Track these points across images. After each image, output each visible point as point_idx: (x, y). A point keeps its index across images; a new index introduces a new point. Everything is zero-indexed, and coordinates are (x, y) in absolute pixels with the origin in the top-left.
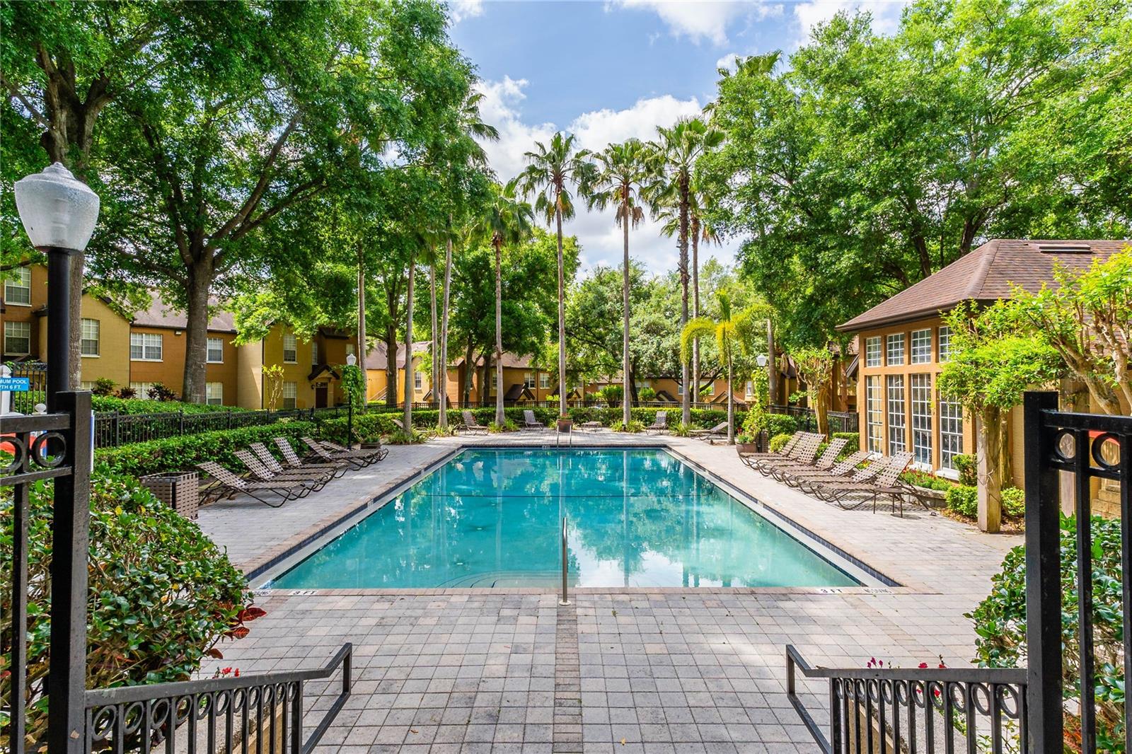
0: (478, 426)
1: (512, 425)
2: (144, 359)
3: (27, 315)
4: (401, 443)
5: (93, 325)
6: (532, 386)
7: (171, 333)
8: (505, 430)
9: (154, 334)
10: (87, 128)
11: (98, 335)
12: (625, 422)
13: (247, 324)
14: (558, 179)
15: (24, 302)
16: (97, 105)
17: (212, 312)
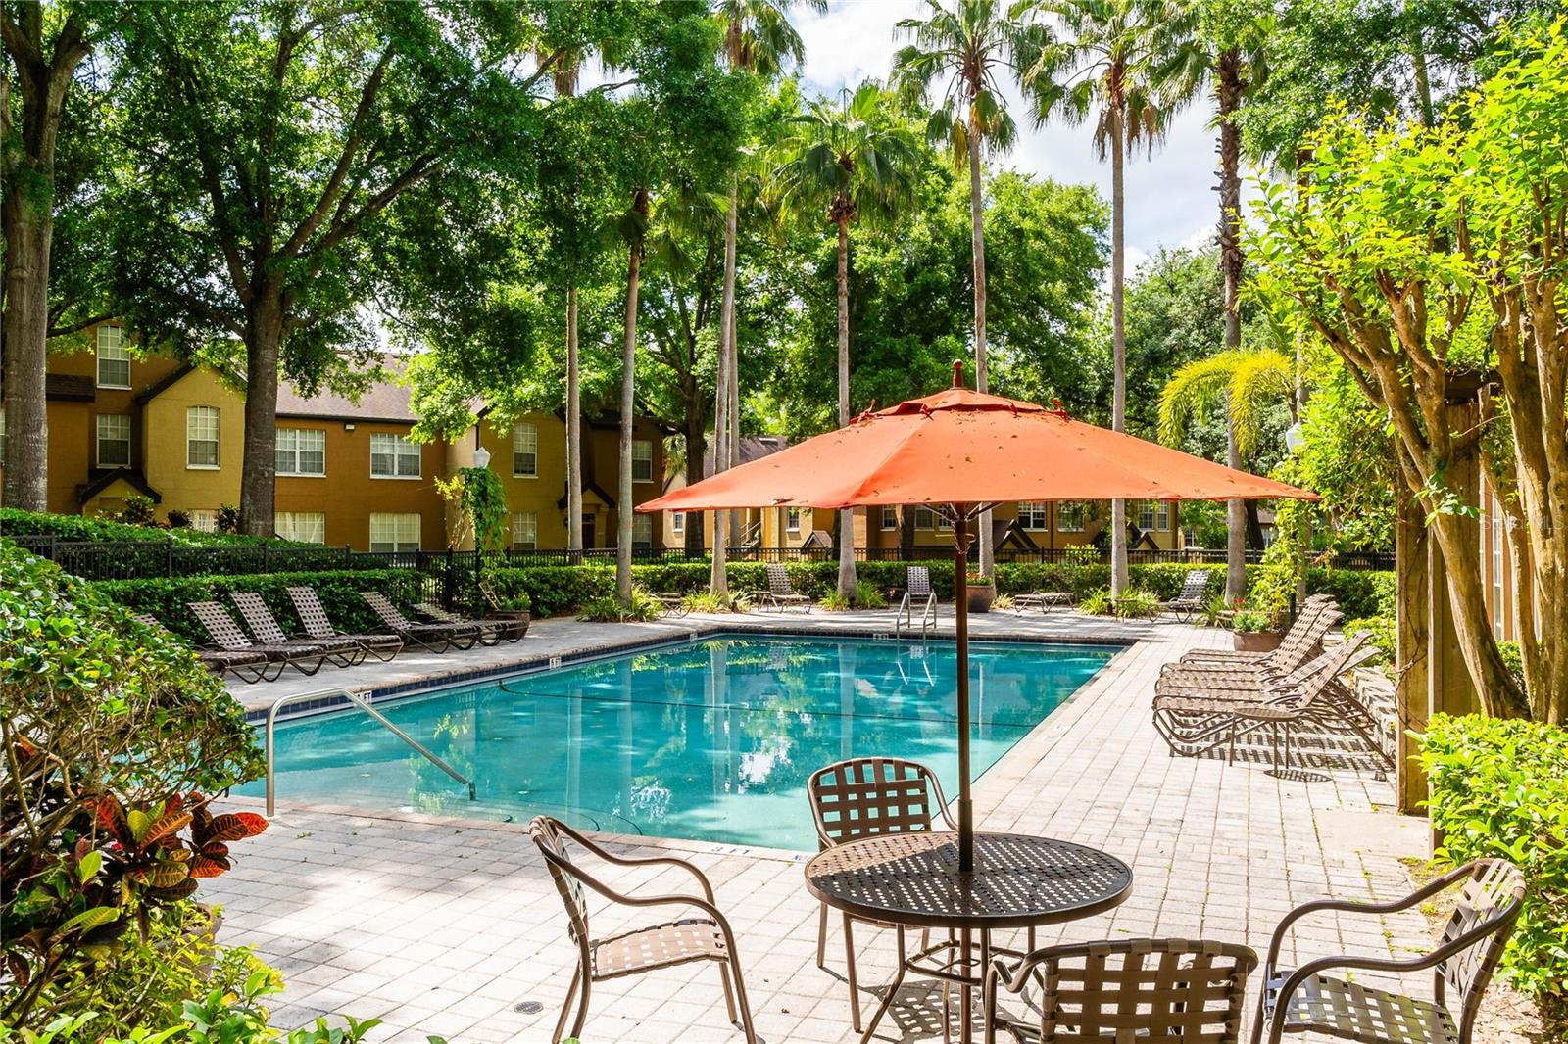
0: (797, 596)
1: (873, 595)
2: (298, 473)
3: (126, 402)
4: (605, 620)
5: (211, 416)
6: (1038, 524)
7: (338, 427)
8: (854, 604)
9: (312, 430)
10: (50, 102)
11: (218, 433)
12: (1113, 594)
13: (424, 406)
14: (974, 68)
15: (122, 383)
16: (65, 65)
17: (360, 385)
